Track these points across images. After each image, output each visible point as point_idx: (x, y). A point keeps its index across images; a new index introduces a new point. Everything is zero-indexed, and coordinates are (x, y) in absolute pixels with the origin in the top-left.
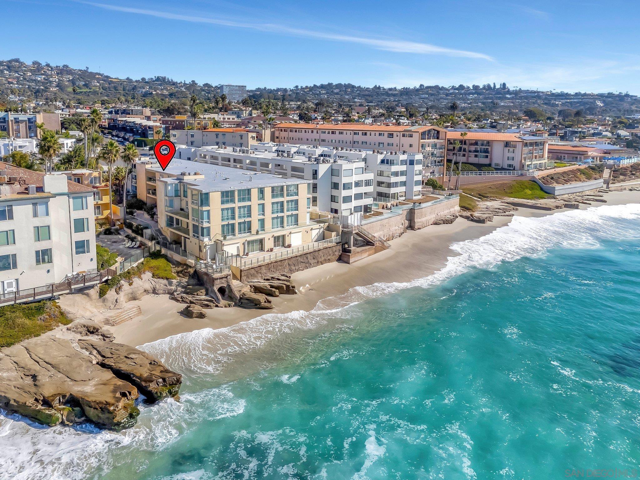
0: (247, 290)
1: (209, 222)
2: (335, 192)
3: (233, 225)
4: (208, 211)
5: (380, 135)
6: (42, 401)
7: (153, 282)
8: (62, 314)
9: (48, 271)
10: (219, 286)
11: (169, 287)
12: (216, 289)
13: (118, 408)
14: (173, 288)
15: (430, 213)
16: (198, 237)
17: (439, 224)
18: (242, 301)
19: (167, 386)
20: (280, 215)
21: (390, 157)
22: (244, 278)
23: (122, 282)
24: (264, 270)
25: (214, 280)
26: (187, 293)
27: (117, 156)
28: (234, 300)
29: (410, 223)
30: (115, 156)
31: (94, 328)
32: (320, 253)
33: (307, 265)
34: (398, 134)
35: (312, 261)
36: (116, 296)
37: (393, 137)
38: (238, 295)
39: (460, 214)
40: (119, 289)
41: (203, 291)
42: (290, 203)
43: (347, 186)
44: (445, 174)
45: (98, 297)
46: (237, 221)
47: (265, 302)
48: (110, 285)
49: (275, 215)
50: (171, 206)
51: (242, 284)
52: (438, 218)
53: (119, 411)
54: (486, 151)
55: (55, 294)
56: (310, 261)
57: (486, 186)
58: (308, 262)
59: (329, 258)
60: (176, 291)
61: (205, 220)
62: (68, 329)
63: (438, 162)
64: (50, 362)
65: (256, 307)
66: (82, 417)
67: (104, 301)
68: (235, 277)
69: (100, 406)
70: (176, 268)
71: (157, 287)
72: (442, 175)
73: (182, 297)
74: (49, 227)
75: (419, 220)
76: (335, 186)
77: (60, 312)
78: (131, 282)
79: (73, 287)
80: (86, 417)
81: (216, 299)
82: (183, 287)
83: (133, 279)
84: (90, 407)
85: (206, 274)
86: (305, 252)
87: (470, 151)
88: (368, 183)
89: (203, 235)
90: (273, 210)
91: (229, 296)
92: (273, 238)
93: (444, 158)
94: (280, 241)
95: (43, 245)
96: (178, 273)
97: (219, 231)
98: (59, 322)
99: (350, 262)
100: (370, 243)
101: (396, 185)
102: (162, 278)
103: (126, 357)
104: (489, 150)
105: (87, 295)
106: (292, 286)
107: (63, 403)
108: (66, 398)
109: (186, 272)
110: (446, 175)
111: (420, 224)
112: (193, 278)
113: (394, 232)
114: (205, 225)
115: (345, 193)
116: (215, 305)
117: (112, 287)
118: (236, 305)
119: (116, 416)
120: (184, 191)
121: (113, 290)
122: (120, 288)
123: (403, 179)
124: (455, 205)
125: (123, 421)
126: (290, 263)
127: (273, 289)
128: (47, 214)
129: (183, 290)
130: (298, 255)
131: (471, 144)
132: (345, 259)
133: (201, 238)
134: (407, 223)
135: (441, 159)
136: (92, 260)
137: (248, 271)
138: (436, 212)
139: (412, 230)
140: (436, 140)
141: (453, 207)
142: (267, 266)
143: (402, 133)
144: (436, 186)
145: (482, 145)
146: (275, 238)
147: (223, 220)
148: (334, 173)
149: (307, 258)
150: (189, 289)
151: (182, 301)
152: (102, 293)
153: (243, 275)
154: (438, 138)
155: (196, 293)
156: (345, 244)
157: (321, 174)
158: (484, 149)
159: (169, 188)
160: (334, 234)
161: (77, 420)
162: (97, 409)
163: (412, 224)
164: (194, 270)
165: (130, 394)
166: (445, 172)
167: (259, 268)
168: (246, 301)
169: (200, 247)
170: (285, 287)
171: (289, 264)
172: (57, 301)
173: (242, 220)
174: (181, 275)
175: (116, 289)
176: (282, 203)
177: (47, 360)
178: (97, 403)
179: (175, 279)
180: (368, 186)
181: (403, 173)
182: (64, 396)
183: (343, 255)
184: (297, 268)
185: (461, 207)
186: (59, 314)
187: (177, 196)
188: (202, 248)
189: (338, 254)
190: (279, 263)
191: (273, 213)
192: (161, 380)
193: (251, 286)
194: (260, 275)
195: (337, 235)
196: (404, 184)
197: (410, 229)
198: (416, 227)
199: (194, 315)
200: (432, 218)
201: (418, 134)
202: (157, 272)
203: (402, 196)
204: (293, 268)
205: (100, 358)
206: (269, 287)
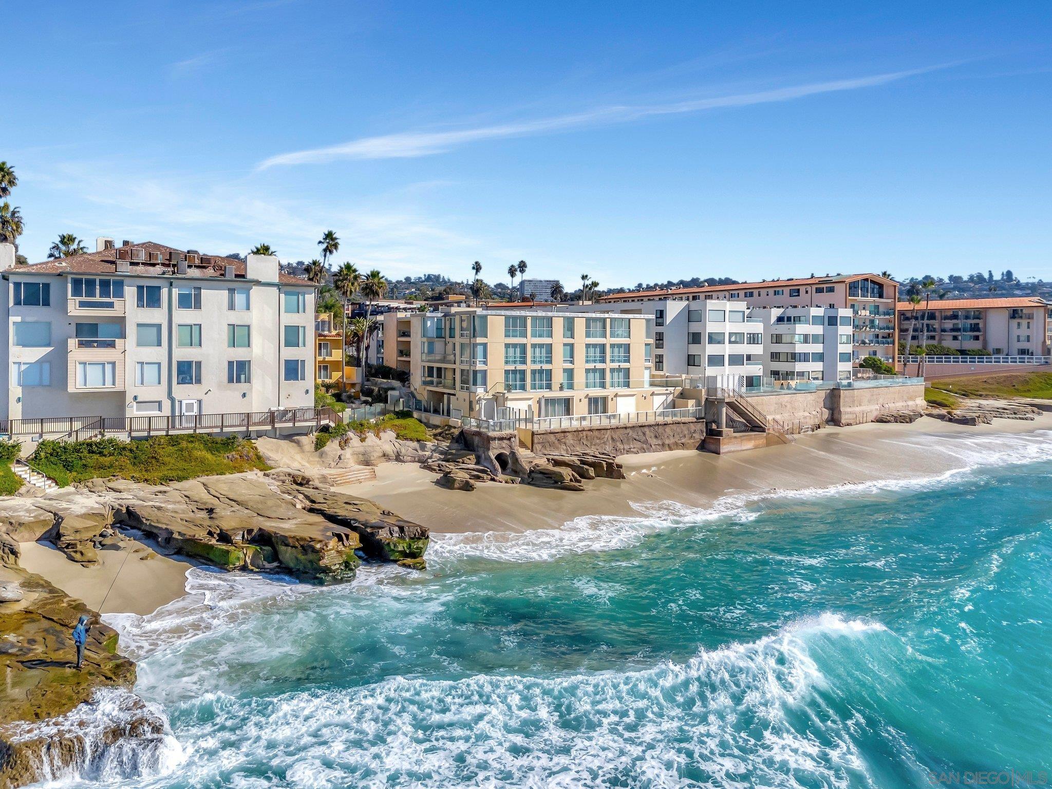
0: (542, 462)
1: (485, 363)
2: (694, 349)
3: (523, 372)
4: (485, 345)
5: (775, 293)
6: (218, 535)
7: (396, 444)
8: (259, 458)
9: (244, 395)
10: (497, 452)
11: (421, 453)
12: (492, 454)
13: (327, 547)
14: (428, 454)
15: (869, 401)
16: (468, 389)
17: (885, 422)
18: (533, 475)
19: (404, 539)
20: (600, 366)
21: (791, 312)
22: (538, 447)
23: (350, 434)
24: (570, 439)
25: (489, 439)
26: (447, 461)
27: (356, 284)
28: (521, 475)
29: (832, 414)
30: (353, 284)
31: (303, 478)
32: (668, 429)
33: (645, 446)
34: (809, 288)
35: (653, 441)
36: (340, 452)
37: (799, 295)
38: (527, 467)
39: (927, 412)
40: (344, 444)
41: (473, 457)
42: (616, 350)
43: (714, 339)
44: (896, 359)
45: (313, 449)
46: (529, 367)
47: (571, 480)
48: (331, 433)
49: (591, 366)
50: (431, 351)
51: (534, 455)
52: (886, 412)
53: (328, 551)
54: (975, 328)
55: (251, 429)
56: (650, 440)
57: (977, 380)
58: (646, 442)
59: (683, 441)
60: (431, 458)
61: (480, 357)
62: (265, 475)
63: (883, 337)
64: (235, 499)
65: (556, 485)
66: (274, 561)
67: (321, 456)
68: (522, 444)
69: (302, 543)
70: (434, 431)
71: (403, 451)
72: (891, 360)
73: (439, 464)
74: (249, 326)
75: (849, 410)
76: (696, 338)
77: (257, 455)
78: (363, 436)
79: (277, 425)
80: (280, 562)
81: (492, 470)
82: (441, 453)
83: (367, 434)
84: (287, 545)
85: (479, 434)
86: (642, 420)
87: (943, 330)
88: (753, 339)
89: (475, 384)
90: (587, 357)
91: (512, 470)
92: (587, 400)
93: (894, 329)
94: (598, 405)
95: (239, 354)
96: (435, 435)
97: (501, 378)
98: (255, 466)
99: (722, 451)
100: (757, 429)
101: (805, 357)
102: (411, 440)
103: (346, 503)
104: (981, 326)
105: (298, 443)
106: (617, 465)
107: (247, 540)
108: (253, 534)
109: (446, 434)
110: (899, 361)
111: (851, 416)
112: (457, 442)
113: (802, 420)
114: (480, 367)
115: (711, 349)
116: (489, 477)
117: (334, 437)
118: (522, 482)
119: (323, 558)
120: (450, 329)
121: (337, 442)
122: (346, 442)
123: (818, 348)
124: (916, 397)
125: (333, 568)
126: (615, 437)
127: (585, 467)
128: (248, 308)
129: (442, 457)
130: (628, 425)
131: (946, 318)
132: (712, 447)
133: (473, 388)
134: (826, 414)
135: (887, 331)
136: (307, 392)
137: (545, 436)
138: (881, 401)
139: (835, 425)
140: (877, 299)
141: (912, 398)
142: (575, 434)
143: (814, 287)
144: (880, 368)
145: (967, 317)
146: (590, 399)
147: (507, 362)
148: (693, 318)
149: (644, 434)
150: (451, 454)
151: (439, 470)
152: (319, 445)
153: (536, 441)
154: (881, 296)
155: (461, 460)
156: (711, 423)
157: (669, 317)
158: (971, 324)
159: (429, 323)
160: (691, 402)
161: (267, 565)
162: (296, 547)
163: (836, 416)
164: (460, 430)
165: (347, 539)
166: (897, 356)
167: (563, 435)
168: (540, 476)
169: (471, 402)
170: (605, 466)
171: (612, 438)
172: (253, 441)
173: (537, 367)
174: (440, 438)
175: (340, 442)
176: (603, 347)
177: (231, 497)
178: (298, 540)
179: (430, 441)
180: (754, 343)
181: (816, 339)
182: (250, 531)
183: (708, 440)
184: (627, 447)
185: (929, 401)
186: (254, 457)
187: (439, 336)
188: (474, 403)
189: (699, 437)
190: (596, 433)
191: (587, 362)
192: (396, 529)
193: (548, 460)
194: (565, 447)
195: (698, 404)
196: (820, 357)
197: (832, 423)
198: (843, 421)
199: (457, 485)
200: (874, 410)
201: (844, 285)
202: (403, 433)
203: (817, 379)
204: (620, 446)
205: (308, 503)
206: (578, 463)
